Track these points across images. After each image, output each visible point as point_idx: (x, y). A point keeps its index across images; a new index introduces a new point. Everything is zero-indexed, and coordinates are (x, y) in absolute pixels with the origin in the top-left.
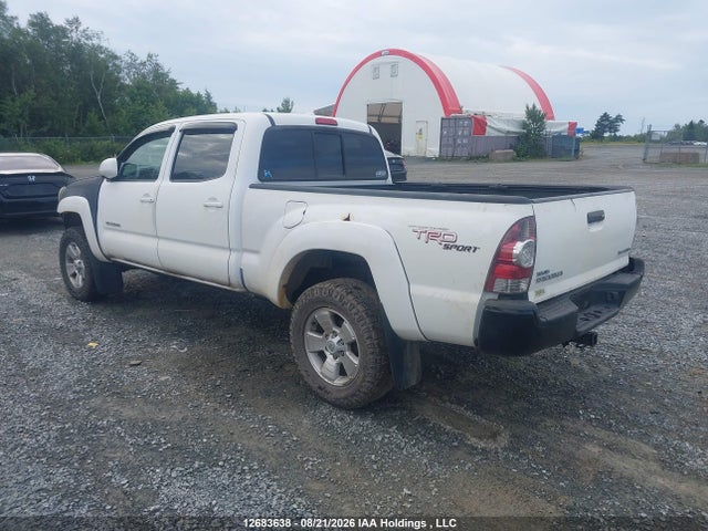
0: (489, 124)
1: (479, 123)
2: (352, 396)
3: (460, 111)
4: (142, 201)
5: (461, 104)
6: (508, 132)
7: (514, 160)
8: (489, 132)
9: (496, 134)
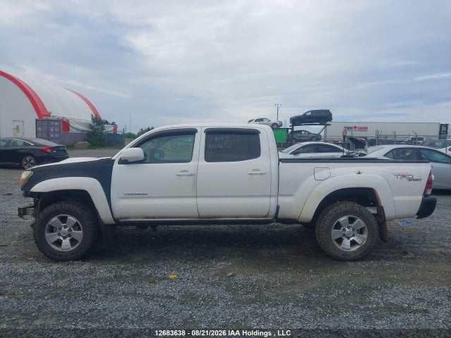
0: (71, 124)
1: (65, 124)
2: (365, 252)
3: (49, 116)
4: (179, 175)
5: (49, 111)
6: (83, 131)
7: (89, 148)
8: (72, 130)
9: (75, 131)
